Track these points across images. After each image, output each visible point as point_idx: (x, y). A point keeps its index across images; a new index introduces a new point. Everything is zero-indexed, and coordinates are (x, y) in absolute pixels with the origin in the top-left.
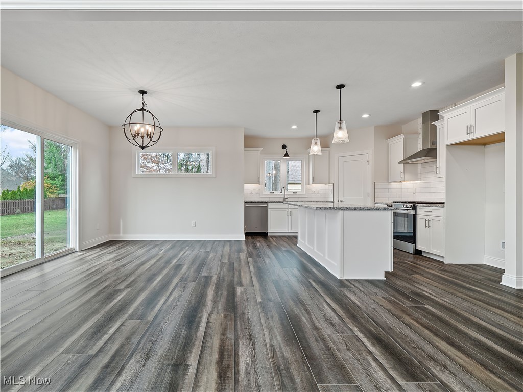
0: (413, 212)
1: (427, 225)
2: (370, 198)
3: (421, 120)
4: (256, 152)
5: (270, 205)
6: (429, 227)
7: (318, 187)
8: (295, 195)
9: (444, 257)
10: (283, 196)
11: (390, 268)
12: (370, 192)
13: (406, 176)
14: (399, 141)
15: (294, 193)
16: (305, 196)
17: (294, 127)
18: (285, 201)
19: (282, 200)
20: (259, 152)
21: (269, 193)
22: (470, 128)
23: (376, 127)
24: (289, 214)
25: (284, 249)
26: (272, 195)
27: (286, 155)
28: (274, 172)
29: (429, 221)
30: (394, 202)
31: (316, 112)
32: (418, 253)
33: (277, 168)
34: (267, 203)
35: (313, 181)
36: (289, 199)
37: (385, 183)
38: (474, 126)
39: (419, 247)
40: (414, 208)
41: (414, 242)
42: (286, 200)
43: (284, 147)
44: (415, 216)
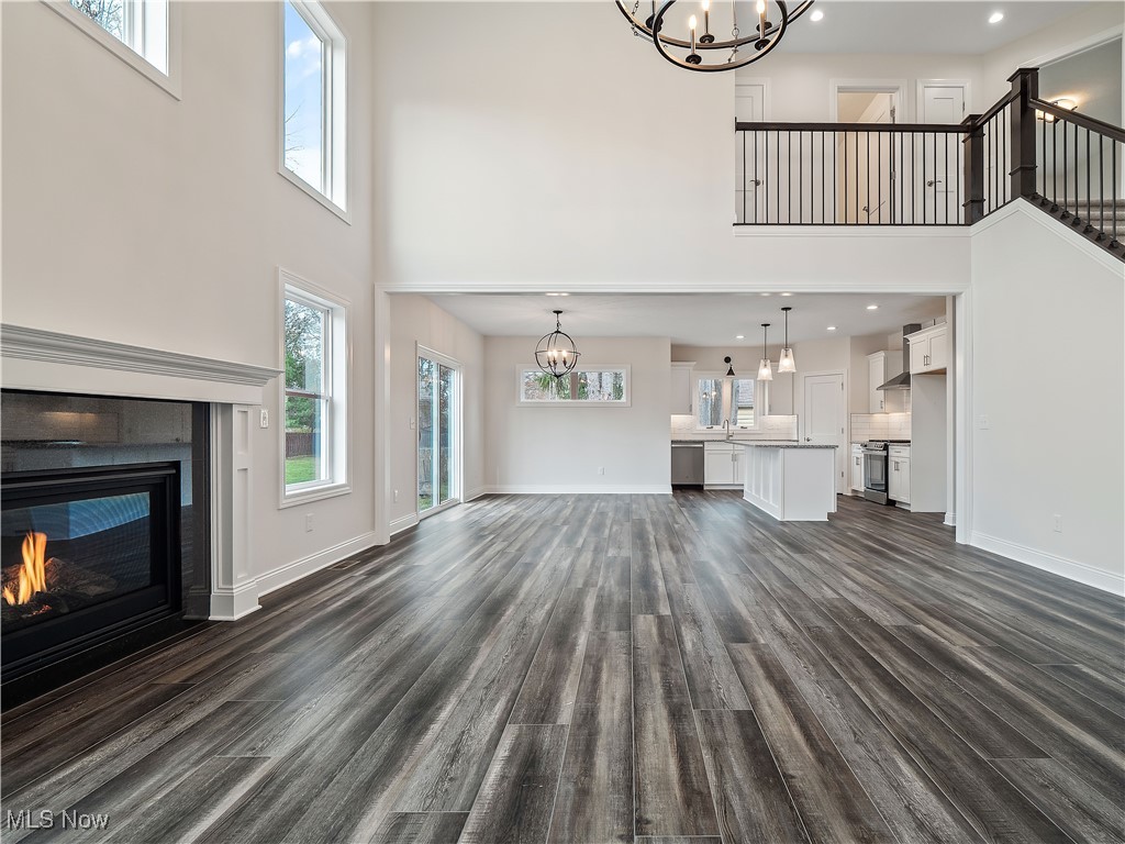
0: (884, 453)
2: (845, 435)
4: (686, 368)
5: (707, 446)
6: (898, 470)
7: (777, 420)
8: (744, 431)
10: (726, 432)
11: (833, 509)
12: (845, 427)
13: (887, 407)
14: (878, 360)
15: (742, 427)
16: (759, 432)
17: (740, 337)
18: (729, 439)
19: (724, 438)
20: (691, 368)
21: (705, 428)
22: (926, 359)
23: (852, 338)
24: (734, 458)
26: (711, 431)
27: (731, 372)
28: (714, 393)
29: (898, 463)
30: (870, 441)
32: (891, 503)
33: (718, 387)
34: (702, 442)
35: (770, 410)
36: (734, 438)
37: (865, 415)
38: (930, 356)
39: (892, 496)
40: (886, 448)
41: (886, 490)
42: (731, 438)
43: (728, 360)
44: (887, 458)
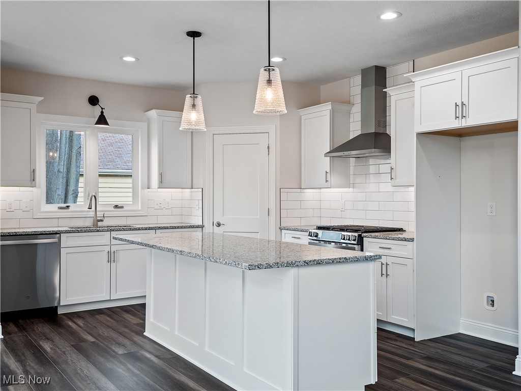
1: (384, 272)
2: (273, 219)
3: (358, 79)
4: (25, 105)
5: (65, 240)
6: (387, 275)
7: (168, 194)
8: (118, 212)
9: (413, 330)
10: (92, 214)
12: (273, 207)
13: (334, 179)
14: (324, 111)
15: (116, 206)
16: (142, 213)
17: (129, 59)
18: (97, 225)
19: (88, 223)
21: (56, 209)
22: (461, 109)
24: (112, 257)
25: (120, 351)
26: (64, 213)
27: (102, 120)
29: (387, 264)
30: (319, 228)
31: (194, 34)
35: (160, 181)
37: (294, 190)
38: (467, 104)
40: (360, 240)
42: (100, 224)
43: (94, 101)
